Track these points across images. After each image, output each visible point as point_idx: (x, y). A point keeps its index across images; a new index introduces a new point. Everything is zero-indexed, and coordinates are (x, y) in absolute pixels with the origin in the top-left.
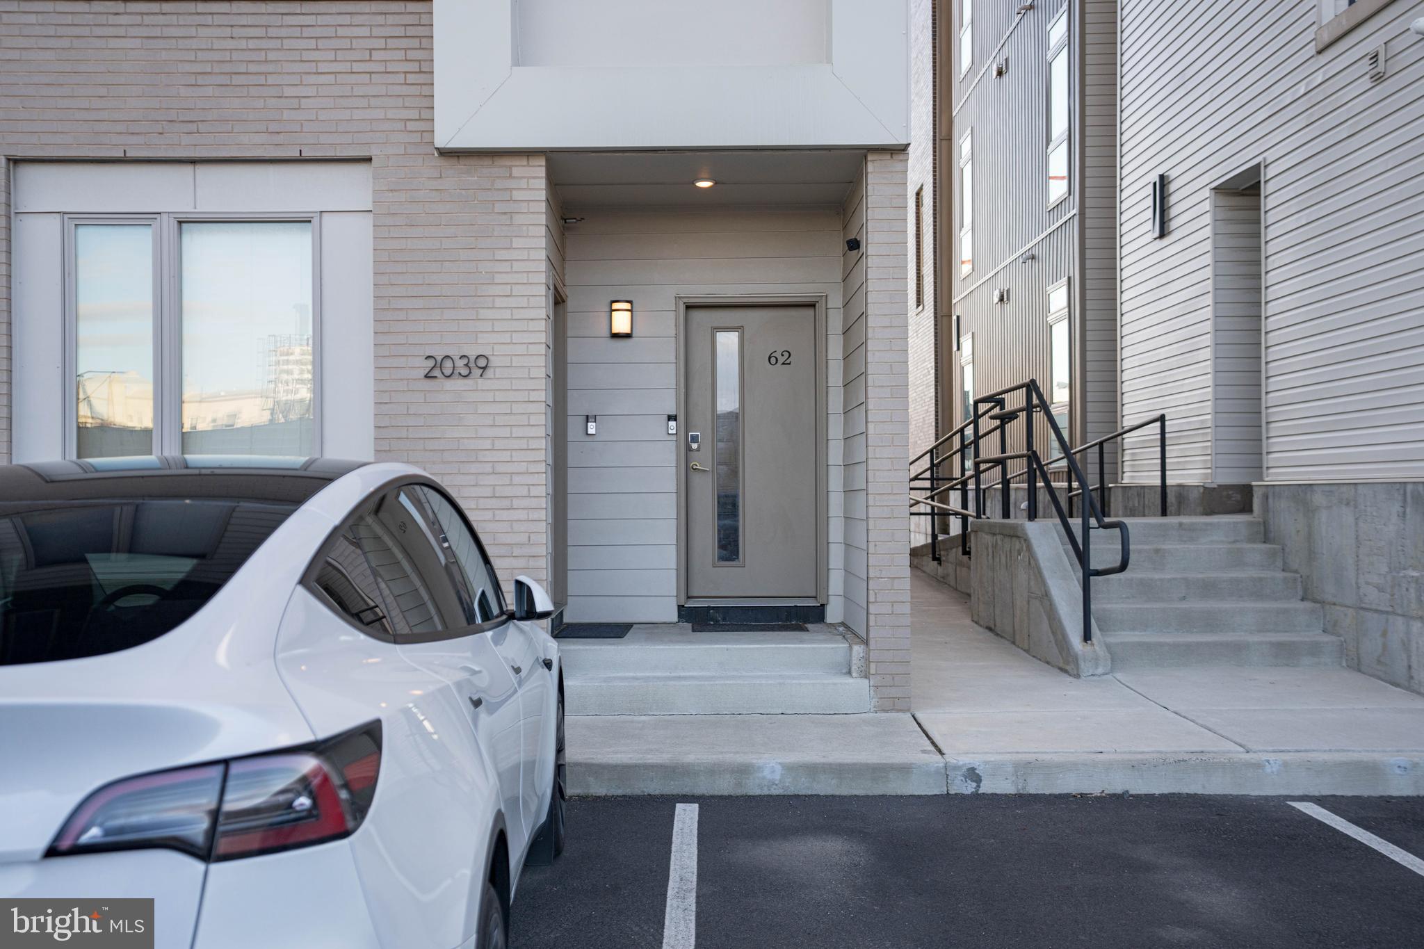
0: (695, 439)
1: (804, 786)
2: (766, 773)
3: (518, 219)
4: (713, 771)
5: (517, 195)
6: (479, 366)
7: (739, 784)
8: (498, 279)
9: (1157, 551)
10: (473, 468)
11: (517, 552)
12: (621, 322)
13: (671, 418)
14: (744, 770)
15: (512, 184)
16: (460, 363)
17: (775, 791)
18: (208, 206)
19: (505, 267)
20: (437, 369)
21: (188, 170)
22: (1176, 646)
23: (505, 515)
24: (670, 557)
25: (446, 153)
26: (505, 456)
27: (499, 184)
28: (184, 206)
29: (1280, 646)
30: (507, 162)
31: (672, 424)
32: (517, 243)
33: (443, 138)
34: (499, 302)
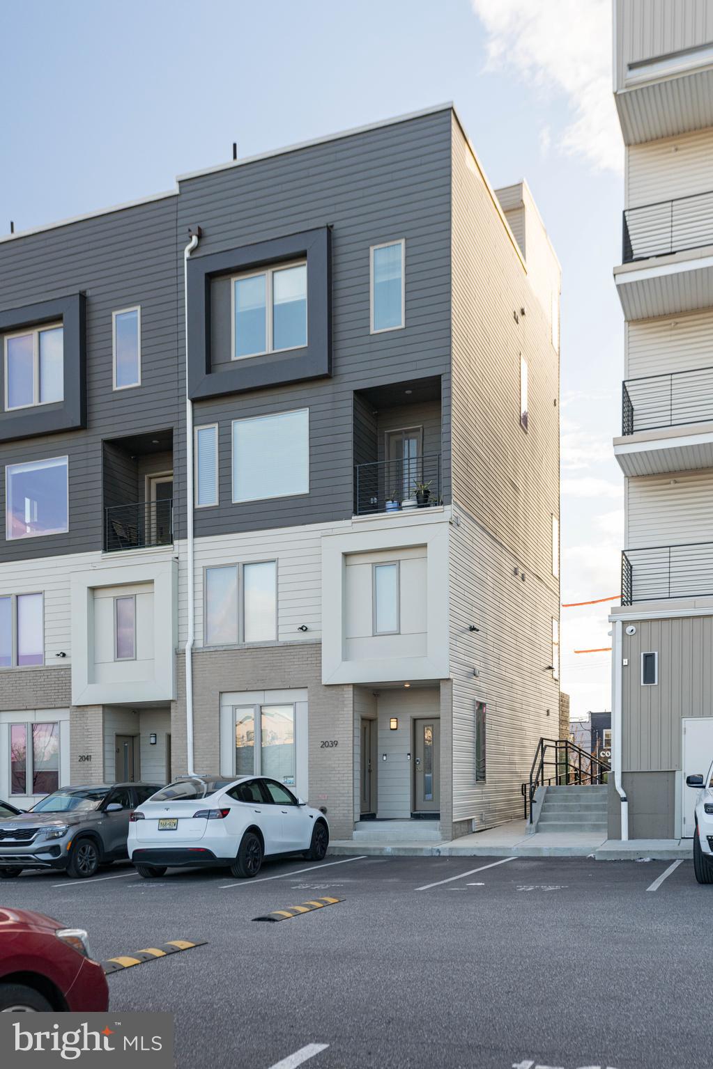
0: (418, 761)
1: (396, 853)
2: (388, 850)
3: (346, 702)
4: (375, 849)
5: (345, 696)
6: (335, 744)
7: (381, 853)
8: (340, 719)
9: (578, 796)
10: (334, 772)
11: (345, 795)
12: (393, 725)
13: (409, 754)
14: (382, 849)
15: (344, 693)
16: (330, 743)
17: (390, 855)
18: (267, 702)
19: (342, 716)
20: (324, 744)
21: (262, 692)
22: (561, 825)
23: (342, 785)
24: (408, 798)
25: (326, 685)
26: (342, 769)
27: (340, 693)
28: (261, 702)
29: (595, 825)
30: (342, 687)
31: (409, 756)
32: (345, 709)
33: (324, 683)
34: (340, 726)
